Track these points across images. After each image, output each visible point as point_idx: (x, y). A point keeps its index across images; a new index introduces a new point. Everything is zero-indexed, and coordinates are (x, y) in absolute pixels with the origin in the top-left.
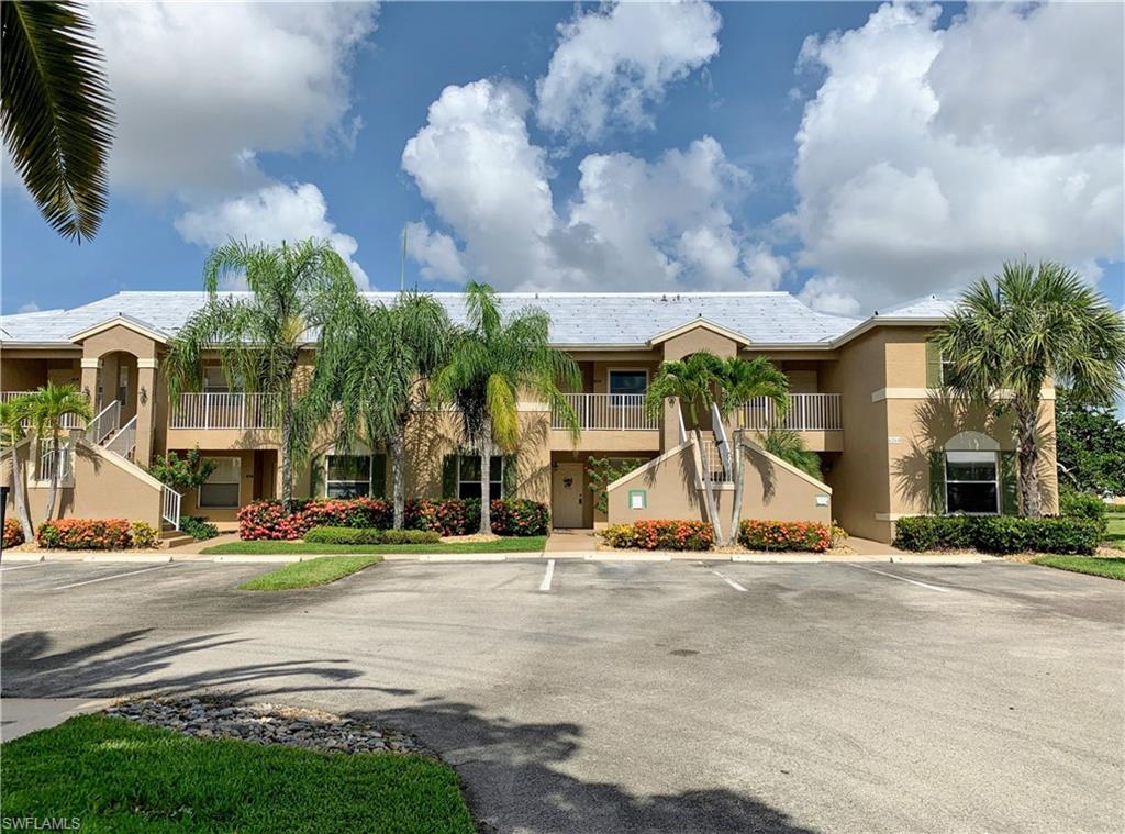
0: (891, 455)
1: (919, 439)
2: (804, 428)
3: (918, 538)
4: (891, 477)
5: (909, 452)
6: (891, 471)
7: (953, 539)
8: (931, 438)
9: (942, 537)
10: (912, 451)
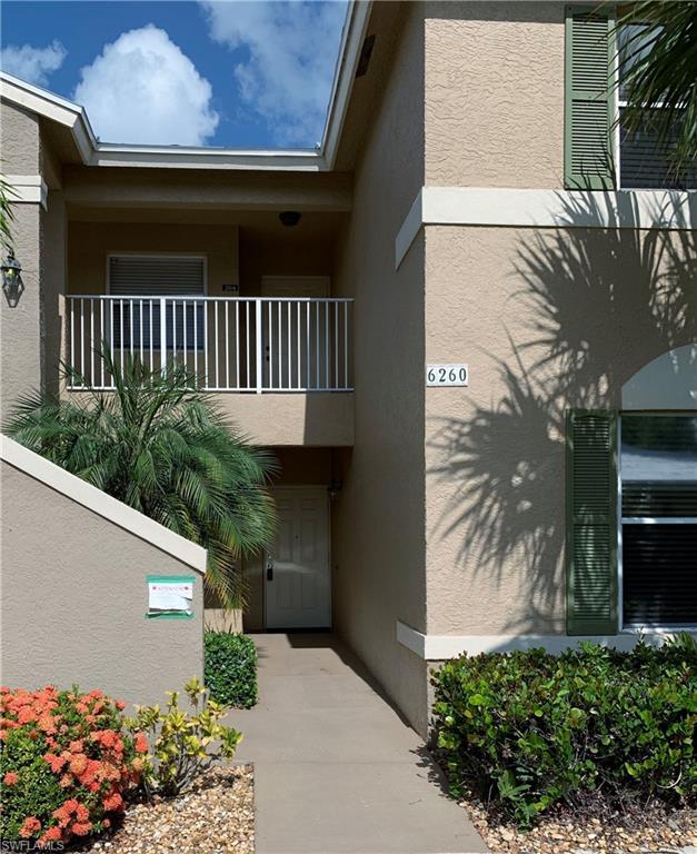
0: (430, 408)
1: (529, 358)
2: (259, 388)
3: (510, 764)
4: (430, 479)
5: (493, 395)
6: (433, 457)
7: (661, 772)
8: (575, 347)
9: (610, 762)
10: (506, 392)
